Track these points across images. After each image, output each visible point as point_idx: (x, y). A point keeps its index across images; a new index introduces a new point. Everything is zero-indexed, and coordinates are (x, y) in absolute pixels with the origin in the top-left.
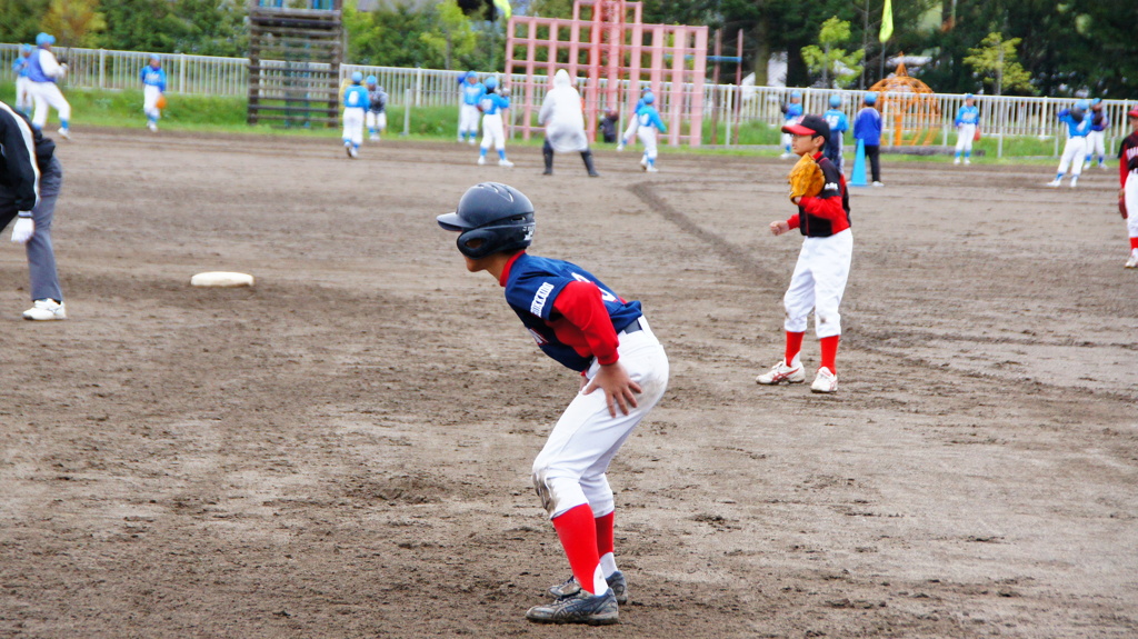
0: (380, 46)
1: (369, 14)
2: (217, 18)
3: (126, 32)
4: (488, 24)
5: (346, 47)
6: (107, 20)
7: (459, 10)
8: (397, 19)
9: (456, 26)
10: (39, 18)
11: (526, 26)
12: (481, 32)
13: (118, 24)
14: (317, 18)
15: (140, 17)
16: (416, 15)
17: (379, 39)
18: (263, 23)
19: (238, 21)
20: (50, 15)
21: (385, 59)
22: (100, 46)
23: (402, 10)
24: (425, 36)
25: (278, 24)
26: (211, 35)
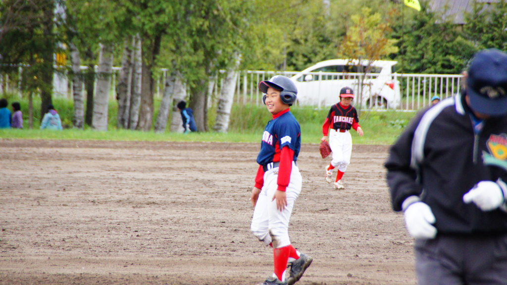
3: (417, 56)
6: (399, 45)
13: (410, 49)
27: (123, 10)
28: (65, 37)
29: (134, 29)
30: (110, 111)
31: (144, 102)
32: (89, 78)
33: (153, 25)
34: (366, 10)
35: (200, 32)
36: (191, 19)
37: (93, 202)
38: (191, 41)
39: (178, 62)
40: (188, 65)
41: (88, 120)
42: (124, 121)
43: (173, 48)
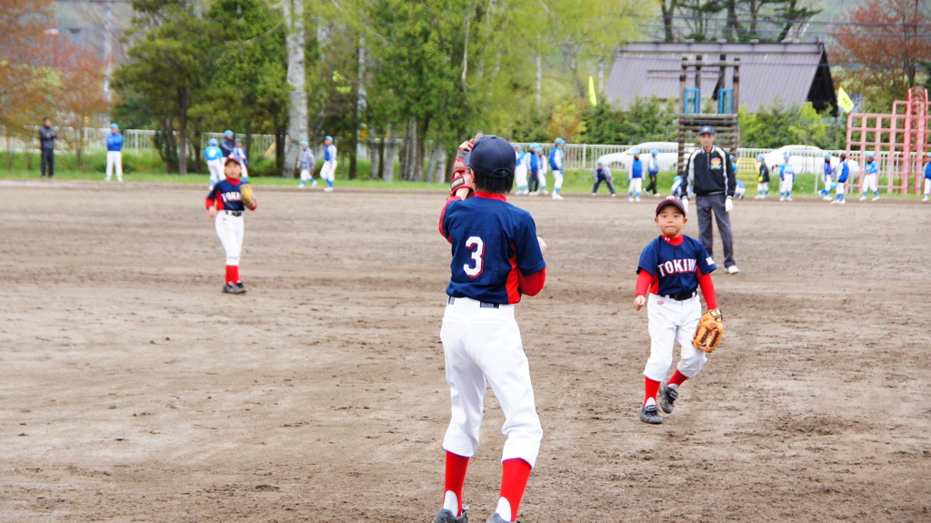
0: (762, 136)
1: (754, 116)
2: (656, 122)
3: (599, 133)
4: (833, 119)
5: (739, 137)
6: (586, 126)
7: (814, 111)
8: (772, 118)
9: (812, 121)
10: (546, 127)
11: (859, 119)
12: (829, 125)
13: (594, 128)
14: (722, 119)
15: (607, 123)
16: (785, 115)
17: (761, 132)
18: (686, 124)
19: (669, 123)
20: (554, 124)
21: (764, 144)
22: (583, 142)
23: (775, 112)
24: (791, 128)
25: (696, 124)
26: (652, 132)
27: (404, 102)
28: (365, 119)
29: (412, 114)
30: (395, 168)
31: (417, 163)
32: (381, 147)
33: (423, 111)
34: (566, 102)
35: (456, 117)
36: (450, 108)
37: (387, 230)
38: (449, 122)
39: (441, 136)
40: (447, 138)
41: (381, 175)
42: (404, 175)
43: (437, 126)
